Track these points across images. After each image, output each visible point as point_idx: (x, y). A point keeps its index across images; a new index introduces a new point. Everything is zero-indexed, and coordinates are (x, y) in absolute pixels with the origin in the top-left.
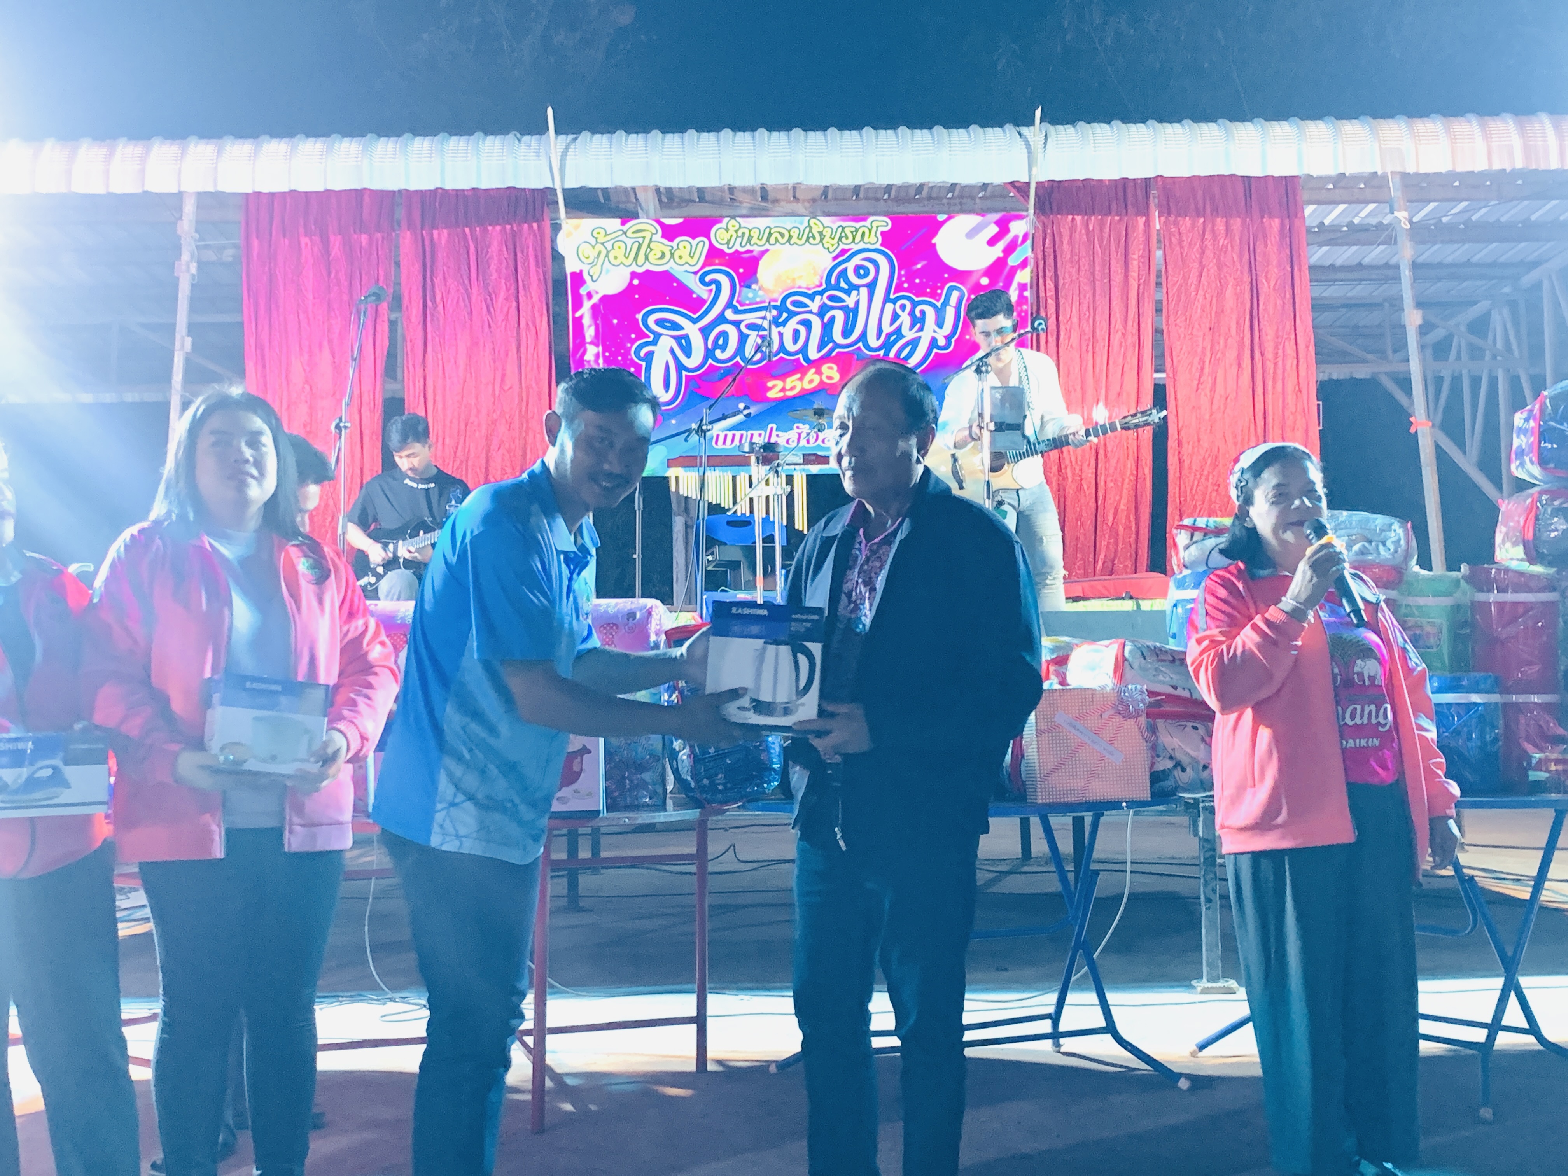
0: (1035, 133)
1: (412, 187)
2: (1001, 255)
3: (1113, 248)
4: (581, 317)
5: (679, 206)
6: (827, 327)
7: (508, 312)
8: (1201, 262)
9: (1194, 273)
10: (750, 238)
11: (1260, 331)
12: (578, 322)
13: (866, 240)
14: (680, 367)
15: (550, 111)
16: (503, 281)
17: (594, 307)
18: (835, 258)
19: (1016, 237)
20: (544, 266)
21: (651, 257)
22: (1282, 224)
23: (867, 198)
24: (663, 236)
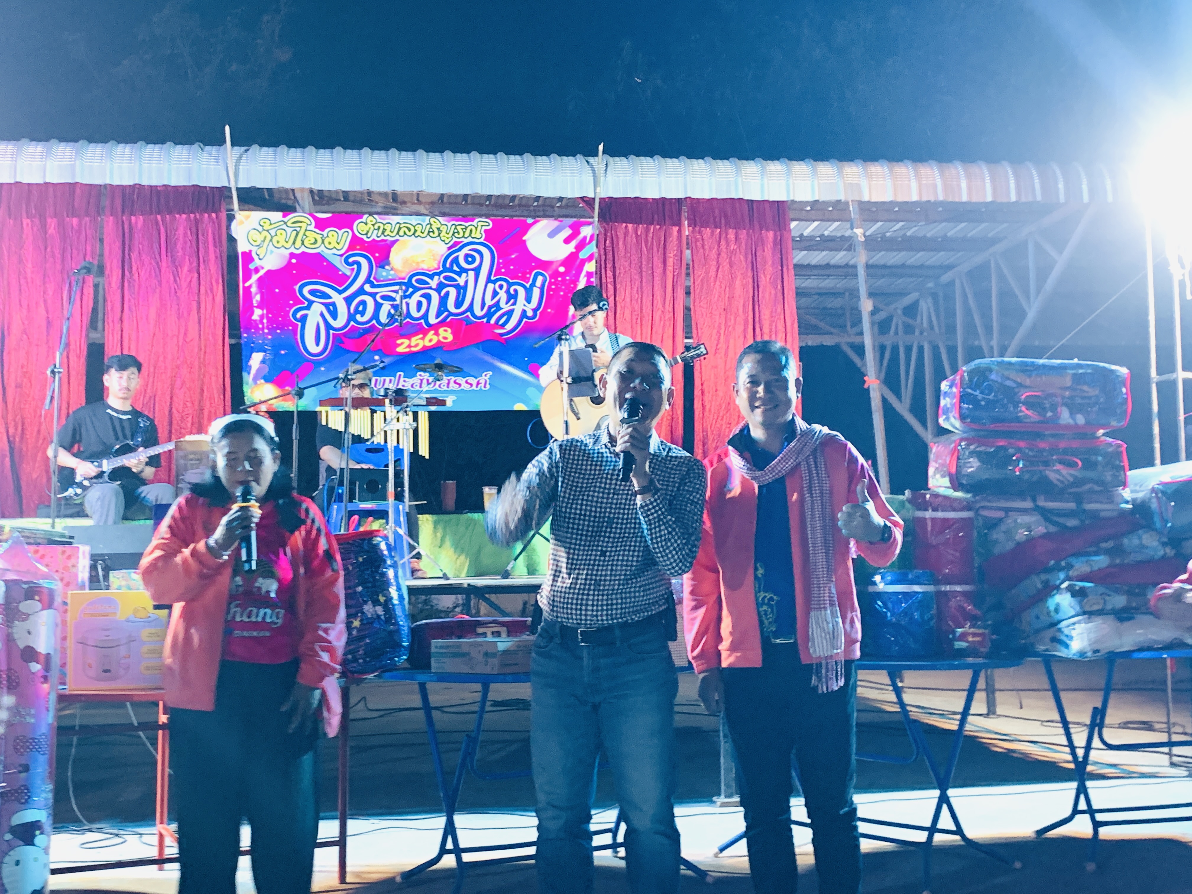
0: (599, 161)
1: (116, 182)
2: (574, 250)
3: (655, 249)
4: (250, 286)
5: (328, 204)
6: (443, 300)
7: (191, 281)
8: (718, 262)
9: (713, 269)
10: (384, 230)
11: (759, 312)
12: (247, 290)
13: (473, 235)
14: (328, 326)
15: (227, 128)
16: (187, 258)
17: (260, 280)
18: (449, 248)
19: (585, 238)
20: (221, 246)
21: (306, 243)
22: (775, 236)
23: (473, 204)
24: (315, 227)
